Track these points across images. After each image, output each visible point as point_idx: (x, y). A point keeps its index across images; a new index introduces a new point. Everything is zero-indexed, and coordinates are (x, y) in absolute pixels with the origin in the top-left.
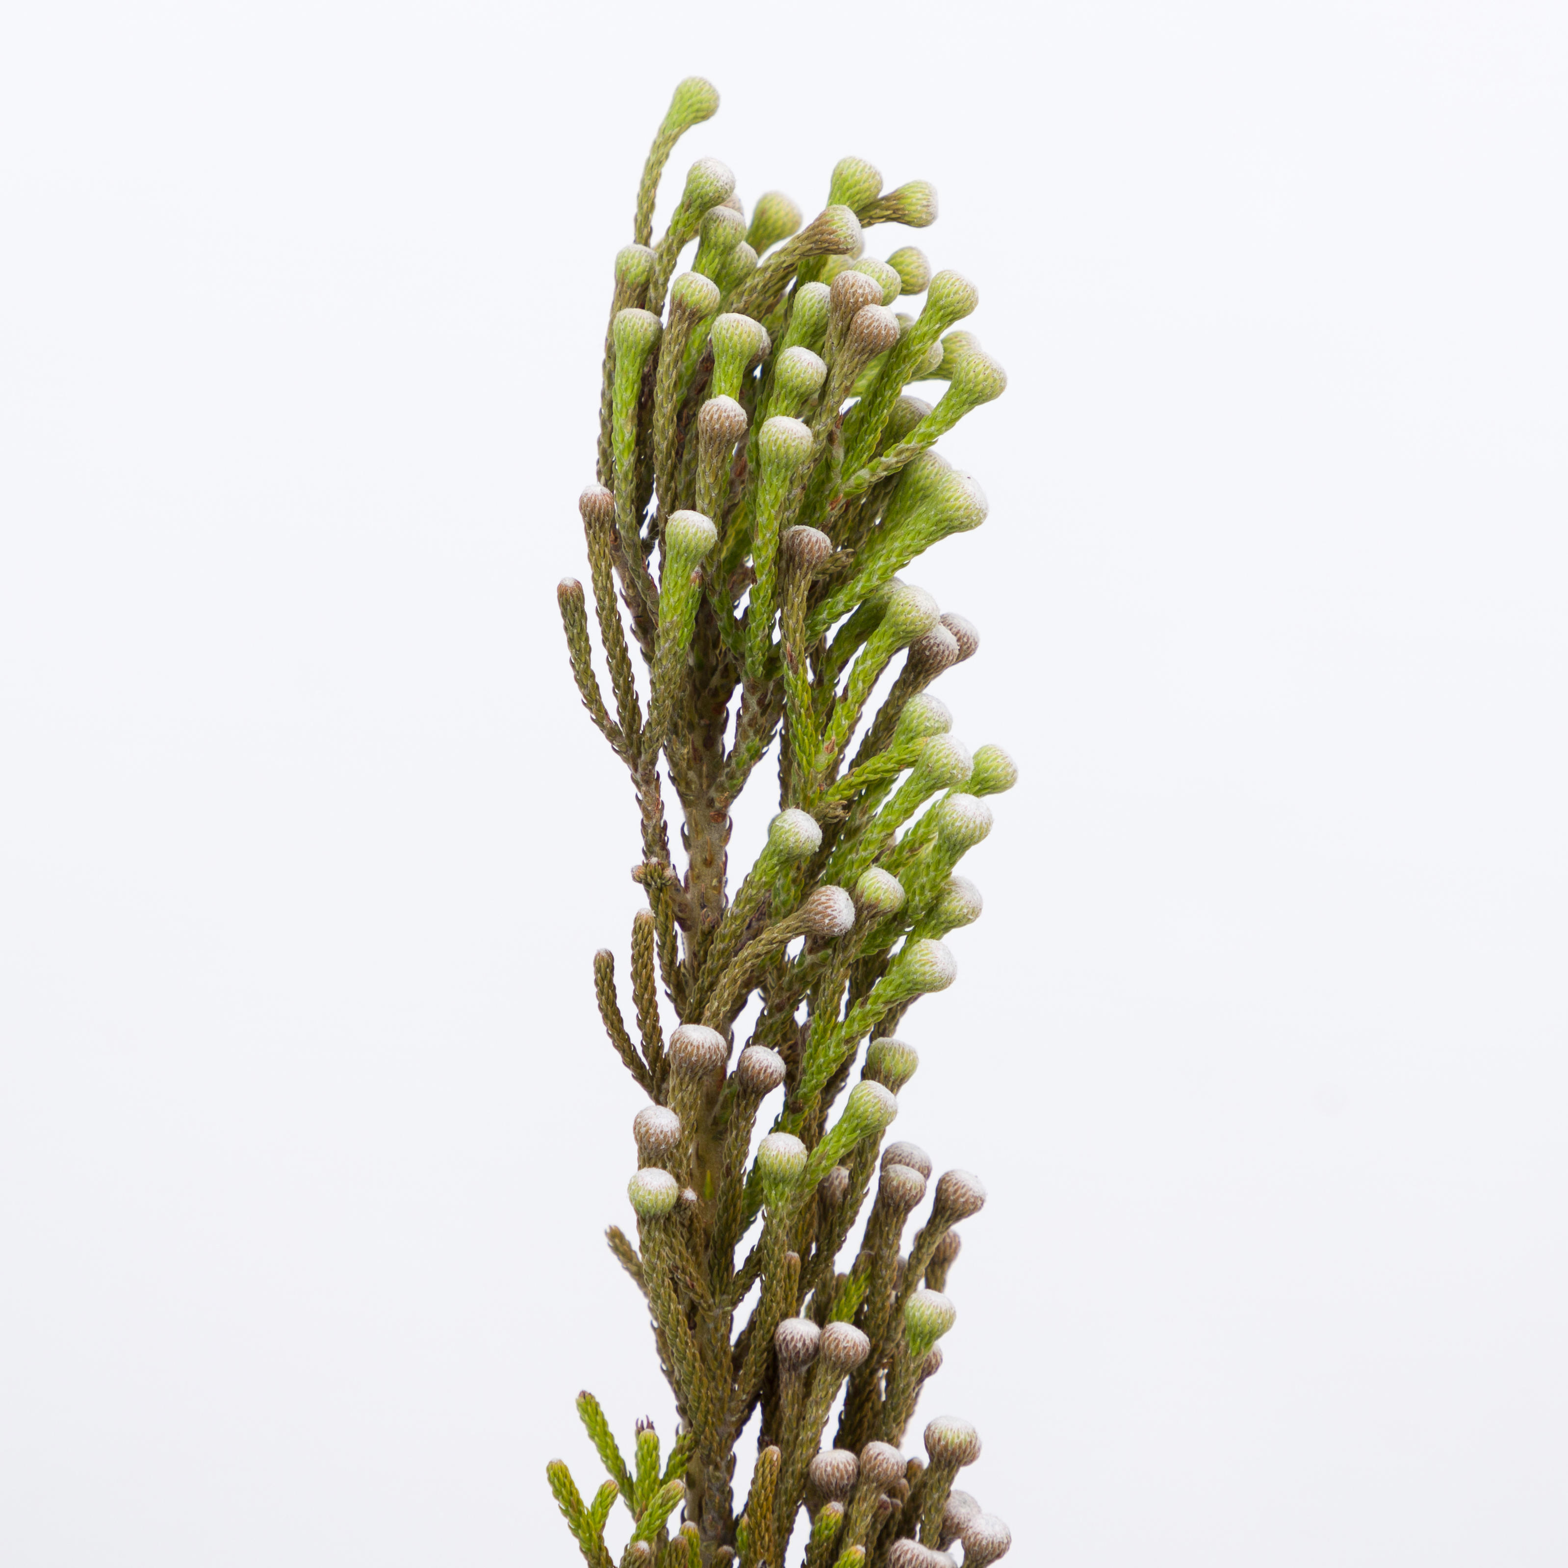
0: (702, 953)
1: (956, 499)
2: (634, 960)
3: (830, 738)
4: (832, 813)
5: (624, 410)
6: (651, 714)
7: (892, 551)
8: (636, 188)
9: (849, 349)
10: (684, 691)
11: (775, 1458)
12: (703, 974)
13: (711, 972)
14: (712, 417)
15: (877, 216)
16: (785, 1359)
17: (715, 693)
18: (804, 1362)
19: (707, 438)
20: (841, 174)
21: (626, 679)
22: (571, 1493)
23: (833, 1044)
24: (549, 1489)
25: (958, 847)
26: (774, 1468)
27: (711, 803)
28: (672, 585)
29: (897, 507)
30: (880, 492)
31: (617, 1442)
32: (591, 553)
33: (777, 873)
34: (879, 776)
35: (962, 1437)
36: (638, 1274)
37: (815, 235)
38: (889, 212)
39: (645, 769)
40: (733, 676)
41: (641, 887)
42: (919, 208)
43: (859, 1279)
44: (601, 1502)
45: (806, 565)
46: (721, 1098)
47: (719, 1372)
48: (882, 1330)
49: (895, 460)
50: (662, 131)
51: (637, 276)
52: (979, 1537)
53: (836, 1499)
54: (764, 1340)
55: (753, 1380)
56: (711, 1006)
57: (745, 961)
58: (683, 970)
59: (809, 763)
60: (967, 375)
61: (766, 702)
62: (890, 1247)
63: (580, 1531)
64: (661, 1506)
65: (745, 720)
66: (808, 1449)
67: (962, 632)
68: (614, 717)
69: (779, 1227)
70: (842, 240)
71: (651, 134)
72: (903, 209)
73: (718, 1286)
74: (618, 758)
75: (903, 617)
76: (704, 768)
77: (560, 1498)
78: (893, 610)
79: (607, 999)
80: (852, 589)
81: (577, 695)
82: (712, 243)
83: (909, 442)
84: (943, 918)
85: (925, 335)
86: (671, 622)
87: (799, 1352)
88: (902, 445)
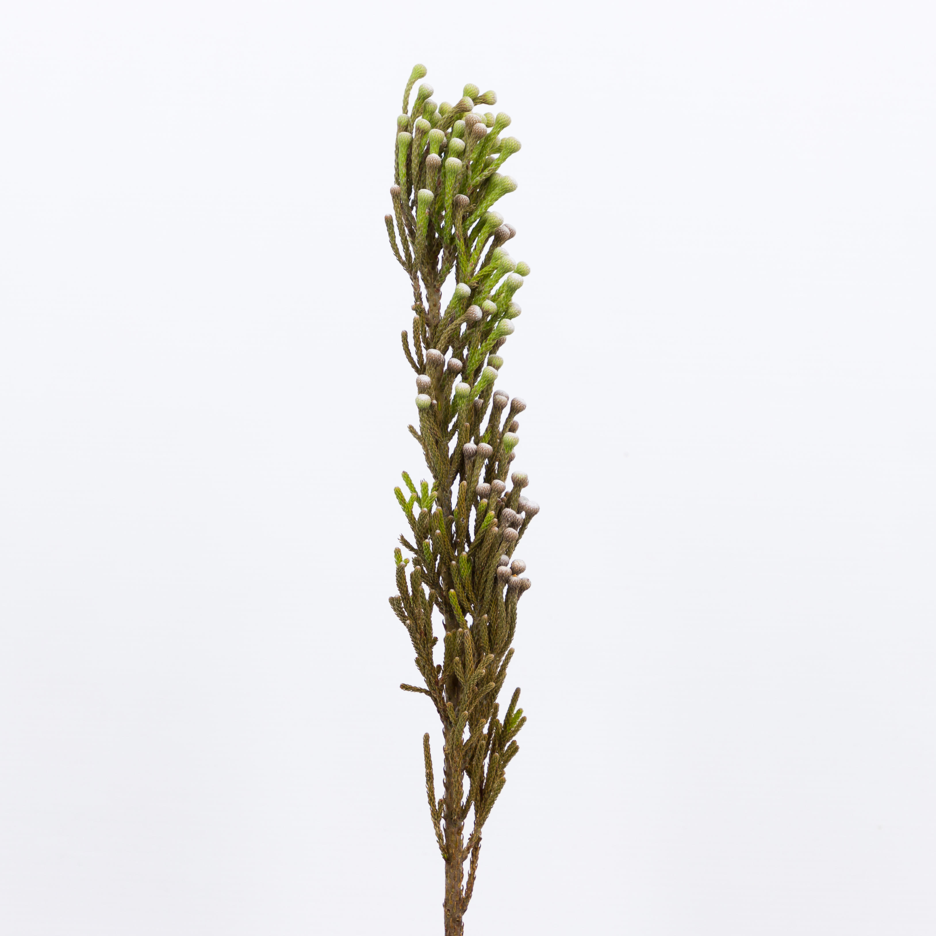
0: (434, 332)
1: (507, 182)
2: (414, 332)
3: (471, 262)
4: (473, 285)
5: (402, 164)
6: (415, 256)
7: (488, 200)
8: (402, 98)
9: (472, 137)
10: (425, 251)
11: (465, 484)
12: (435, 338)
13: (438, 337)
14: (430, 160)
15: (478, 102)
16: (466, 456)
17: (434, 252)
18: (472, 456)
19: (429, 167)
20: (466, 89)
21: (407, 246)
22: (402, 497)
23: (477, 355)
24: (395, 496)
25: (513, 290)
26: (465, 488)
27: (435, 286)
28: (420, 212)
29: (489, 190)
30: (483, 188)
31: (415, 486)
32: (395, 206)
33: (457, 304)
34: (487, 273)
35: (523, 476)
36: (419, 438)
37: (459, 106)
38: (482, 100)
39: (414, 274)
40: (440, 246)
41: (414, 312)
42: (491, 98)
43: (488, 432)
44: (411, 500)
45: (461, 206)
46: (442, 378)
47: (446, 462)
48: (496, 448)
49: (487, 173)
50: (410, 80)
51: (404, 123)
52: (530, 507)
53: (485, 498)
54: (459, 450)
55: (457, 464)
56: (438, 346)
57: (448, 331)
58: (428, 340)
59: (465, 270)
60: (509, 143)
61: (451, 252)
62: (497, 421)
63: (405, 509)
64: (430, 499)
65: (445, 258)
66: (475, 483)
67: (511, 229)
68: (404, 258)
69: (463, 413)
70: (468, 107)
71: (406, 81)
72: (486, 99)
73: (444, 435)
74: (405, 272)
75: (493, 220)
76: (432, 276)
77: (399, 498)
78: (489, 219)
79: (406, 346)
80: (476, 214)
81: (392, 252)
82: (427, 111)
83: (492, 167)
84: (509, 315)
85: (495, 132)
86: (421, 225)
87: (471, 453)
88: (490, 168)
